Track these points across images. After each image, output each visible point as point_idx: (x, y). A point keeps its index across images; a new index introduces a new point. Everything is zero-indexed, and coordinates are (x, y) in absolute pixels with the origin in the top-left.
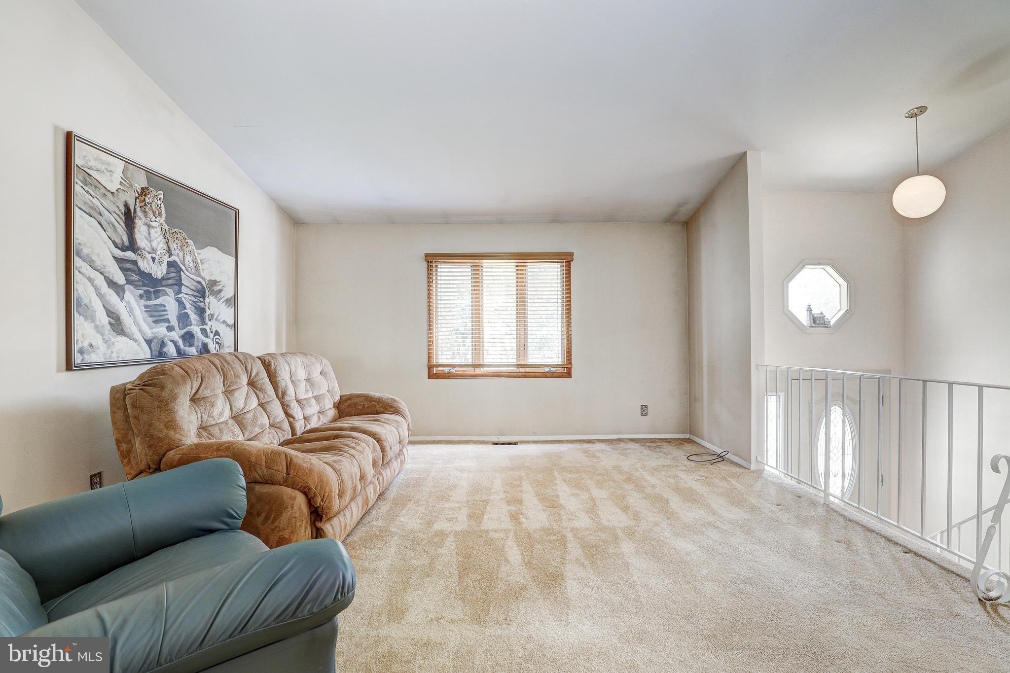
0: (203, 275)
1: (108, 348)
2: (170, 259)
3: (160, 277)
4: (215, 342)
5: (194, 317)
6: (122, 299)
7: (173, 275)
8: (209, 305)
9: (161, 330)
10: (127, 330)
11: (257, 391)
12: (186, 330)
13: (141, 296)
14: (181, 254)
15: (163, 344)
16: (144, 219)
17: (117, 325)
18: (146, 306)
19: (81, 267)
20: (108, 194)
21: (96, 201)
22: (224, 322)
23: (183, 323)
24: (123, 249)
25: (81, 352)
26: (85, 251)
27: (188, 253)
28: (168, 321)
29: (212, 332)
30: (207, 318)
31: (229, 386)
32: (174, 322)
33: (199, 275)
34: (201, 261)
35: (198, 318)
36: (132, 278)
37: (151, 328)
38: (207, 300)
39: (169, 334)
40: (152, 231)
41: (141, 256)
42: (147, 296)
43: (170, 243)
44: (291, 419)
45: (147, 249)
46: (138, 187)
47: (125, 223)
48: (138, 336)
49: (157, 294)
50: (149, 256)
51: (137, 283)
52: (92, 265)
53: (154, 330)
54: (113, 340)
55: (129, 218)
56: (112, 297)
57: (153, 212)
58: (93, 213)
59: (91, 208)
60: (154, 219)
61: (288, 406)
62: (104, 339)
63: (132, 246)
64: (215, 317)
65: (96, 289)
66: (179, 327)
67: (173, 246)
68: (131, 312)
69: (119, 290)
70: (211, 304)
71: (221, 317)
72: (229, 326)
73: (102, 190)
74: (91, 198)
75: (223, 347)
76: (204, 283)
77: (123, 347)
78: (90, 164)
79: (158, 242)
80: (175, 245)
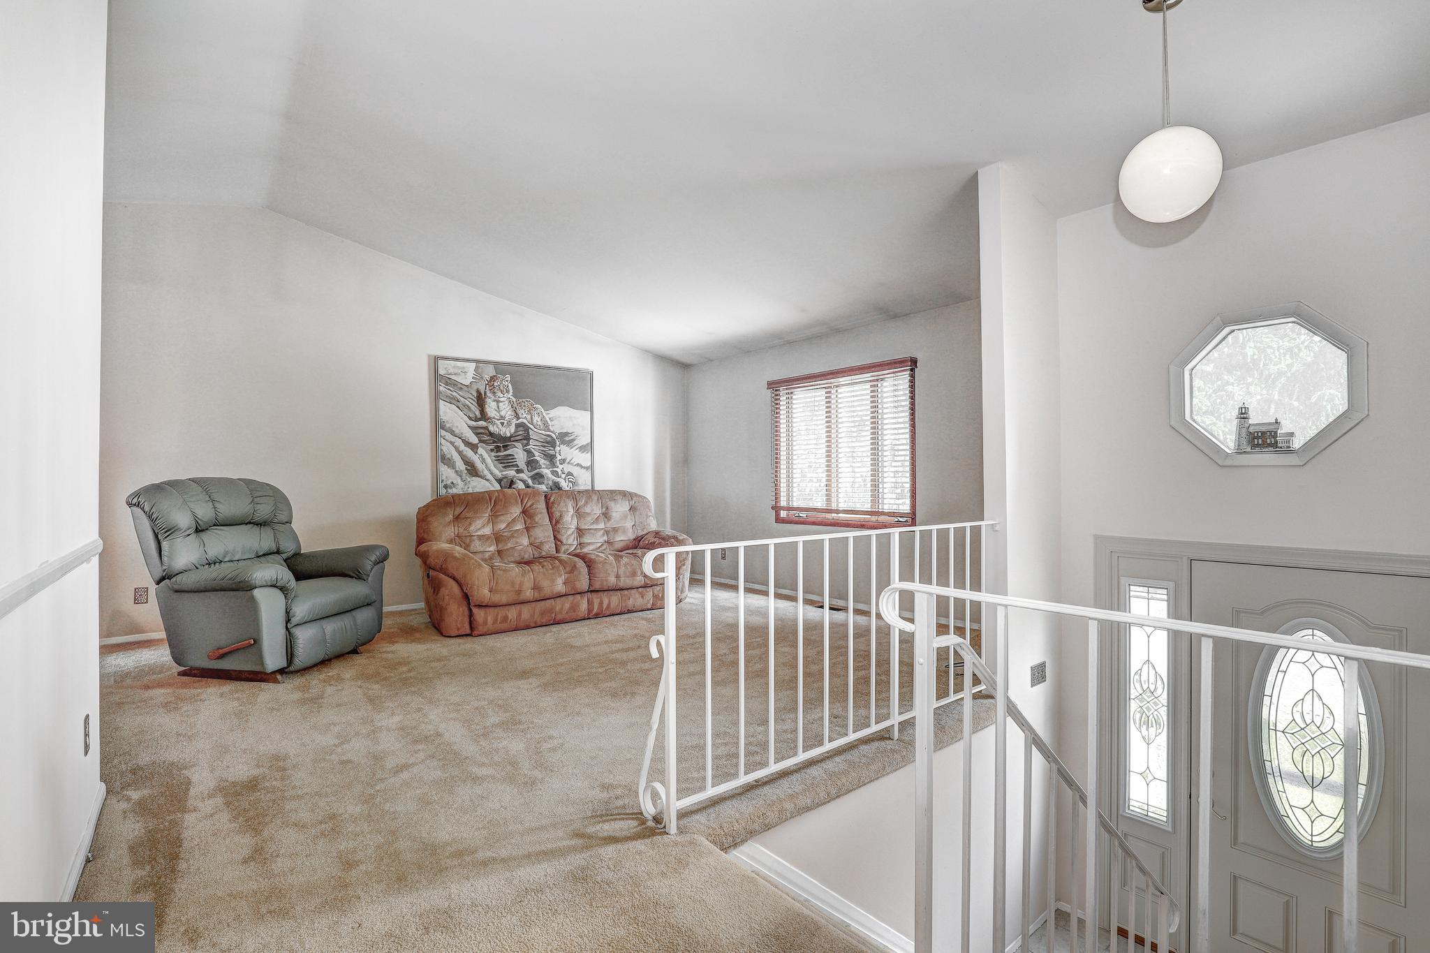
0: (552, 429)
1: (465, 485)
2: (517, 422)
3: (509, 435)
4: (567, 481)
5: (542, 462)
6: (476, 453)
7: (521, 433)
8: (559, 452)
9: (511, 473)
10: (481, 473)
11: (526, 518)
12: (535, 472)
13: (492, 450)
14: (529, 417)
15: (512, 482)
16: (493, 397)
17: (473, 471)
18: (496, 456)
19: (445, 436)
20: (464, 387)
21: (454, 394)
22: (578, 465)
23: (532, 466)
24: (476, 420)
25: (446, 487)
26: (448, 425)
27: (536, 415)
28: (517, 466)
29: (563, 473)
30: (558, 462)
31: (496, 512)
32: (522, 465)
33: (549, 430)
34: (550, 419)
35: (548, 463)
36: (484, 439)
37: (501, 471)
38: (558, 449)
39: (518, 475)
40: (501, 404)
41: (494, 424)
42: (498, 449)
43: (518, 411)
44: (559, 543)
45: (496, 417)
46: (487, 377)
47: (477, 403)
48: (490, 477)
49: (506, 448)
50: (498, 422)
51: (489, 441)
52: (453, 433)
53: (504, 473)
54: (469, 480)
56: (469, 453)
57: (502, 391)
58: (451, 400)
59: (451, 398)
60: (502, 395)
61: (559, 532)
62: (462, 479)
63: (484, 416)
64: (568, 461)
65: (457, 449)
66: (528, 469)
67: (521, 412)
68: (483, 461)
69: (474, 447)
70: (563, 451)
71: (575, 461)
72: (585, 468)
73: (460, 386)
74: (451, 393)
75: (578, 485)
76: (554, 436)
77: (477, 486)
78: (450, 372)
79: (506, 411)
80: (523, 411)
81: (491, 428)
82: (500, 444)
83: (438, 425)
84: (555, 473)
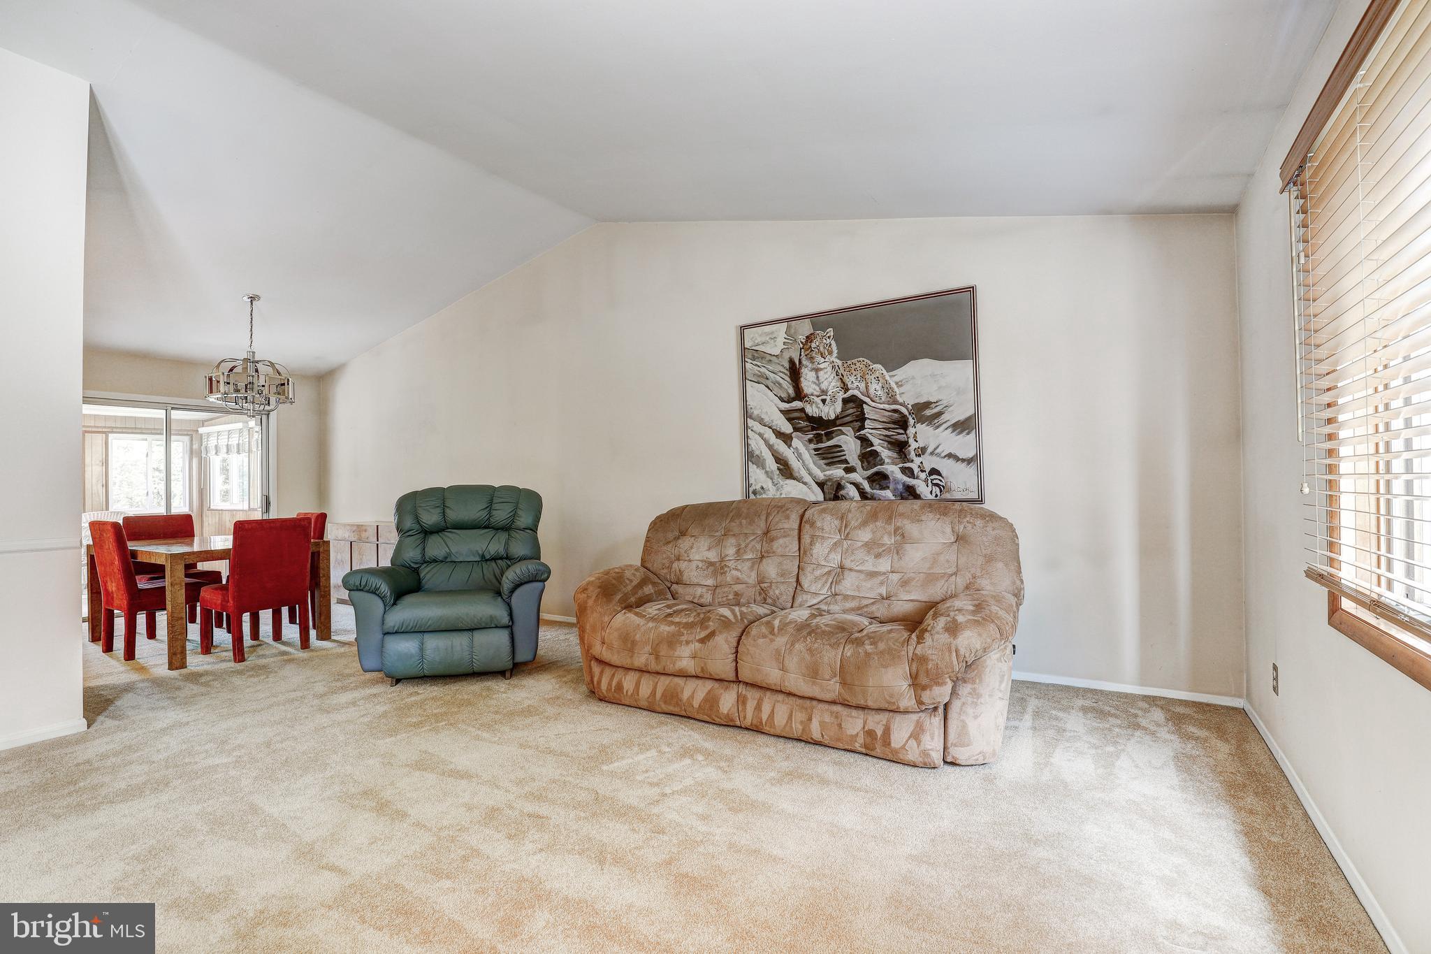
0: (901, 400)
1: (778, 490)
2: (845, 396)
3: (833, 417)
4: (930, 484)
5: (885, 453)
6: (790, 446)
7: (851, 411)
8: (915, 436)
9: (837, 472)
10: (796, 474)
12: (875, 469)
13: (810, 441)
14: (862, 386)
15: (839, 487)
16: (810, 365)
17: (786, 470)
18: (816, 450)
19: (755, 428)
20: (774, 359)
21: (763, 370)
22: (950, 456)
23: (869, 462)
24: (790, 400)
25: (755, 492)
26: (756, 412)
27: (874, 381)
28: (846, 461)
29: (922, 471)
30: (913, 454)
31: (729, 531)
32: (854, 460)
33: (896, 402)
34: (897, 383)
35: (895, 455)
36: (800, 425)
37: (823, 471)
38: (911, 431)
39: (848, 475)
40: (821, 374)
41: (810, 402)
42: (818, 439)
43: (845, 379)
45: (816, 393)
46: (802, 338)
48: (808, 479)
49: (829, 436)
50: (818, 400)
51: (806, 429)
52: (762, 422)
53: (828, 473)
54: (782, 483)
55: (794, 372)
56: (780, 446)
57: (821, 354)
58: (760, 380)
59: (759, 376)
60: (823, 360)
61: (804, 569)
62: (773, 482)
63: (799, 395)
64: (929, 450)
65: (766, 442)
66: (862, 467)
67: (851, 381)
68: (799, 456)
69: (787, 439)
70: (920, 434)
71: (945, 449)
72: (963, 460)
73: (768, 357)
74: (759, 369)
75: (949, 490)
76: (904, 410)
77: (792, 489)
78: (756, 342)
79: (830, 382)
80: (853, 378)
81: (812, 410)
82: (820, 429)
83: (747, 414)
84: (909, 472)
